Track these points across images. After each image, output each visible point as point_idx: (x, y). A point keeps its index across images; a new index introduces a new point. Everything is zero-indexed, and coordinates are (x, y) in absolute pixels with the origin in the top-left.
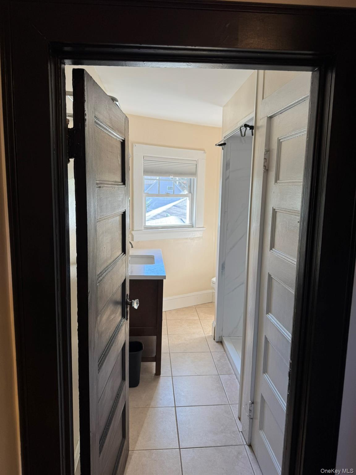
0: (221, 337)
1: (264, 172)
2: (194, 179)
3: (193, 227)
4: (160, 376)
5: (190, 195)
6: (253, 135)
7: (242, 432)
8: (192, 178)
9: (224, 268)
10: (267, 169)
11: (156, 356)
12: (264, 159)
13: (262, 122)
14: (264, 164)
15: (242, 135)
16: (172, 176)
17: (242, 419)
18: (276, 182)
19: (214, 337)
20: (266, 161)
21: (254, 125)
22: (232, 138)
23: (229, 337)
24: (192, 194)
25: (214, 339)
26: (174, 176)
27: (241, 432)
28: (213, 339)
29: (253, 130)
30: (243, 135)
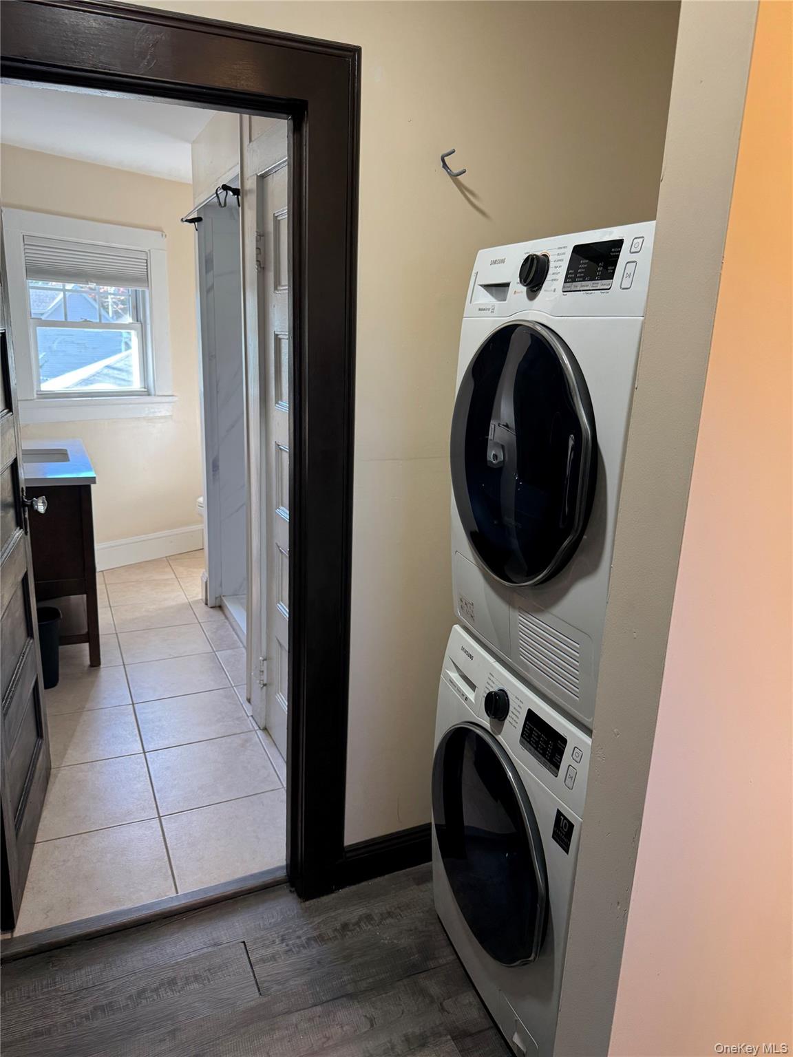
0: (220, 598)
1: (259, 272)
2: (143, 292)
3: (149, 395)
4: (100, 668)
5: (138, 325)
6: (239, 206)
7: (252, 716)
8: (140, 289)
9: (218, 467)
10: (262, 266)
11: (88, 632)
12: (257, 248)
13: (251, 184)
14: (257, 257)
15: (220, 204)
16: (92, 282)
17: (252, 700)
18: (276, 288)
19: (206, 600)
20: (260, 253)
21: (240, 188)
22: (207, 207)
23: (235, 597)
24: (142, 324)
25: (206, 604)
26: (97, 284)
27: (251, 718)
28: (203, 604)
29: (240, 197)
30: (223, 205)
